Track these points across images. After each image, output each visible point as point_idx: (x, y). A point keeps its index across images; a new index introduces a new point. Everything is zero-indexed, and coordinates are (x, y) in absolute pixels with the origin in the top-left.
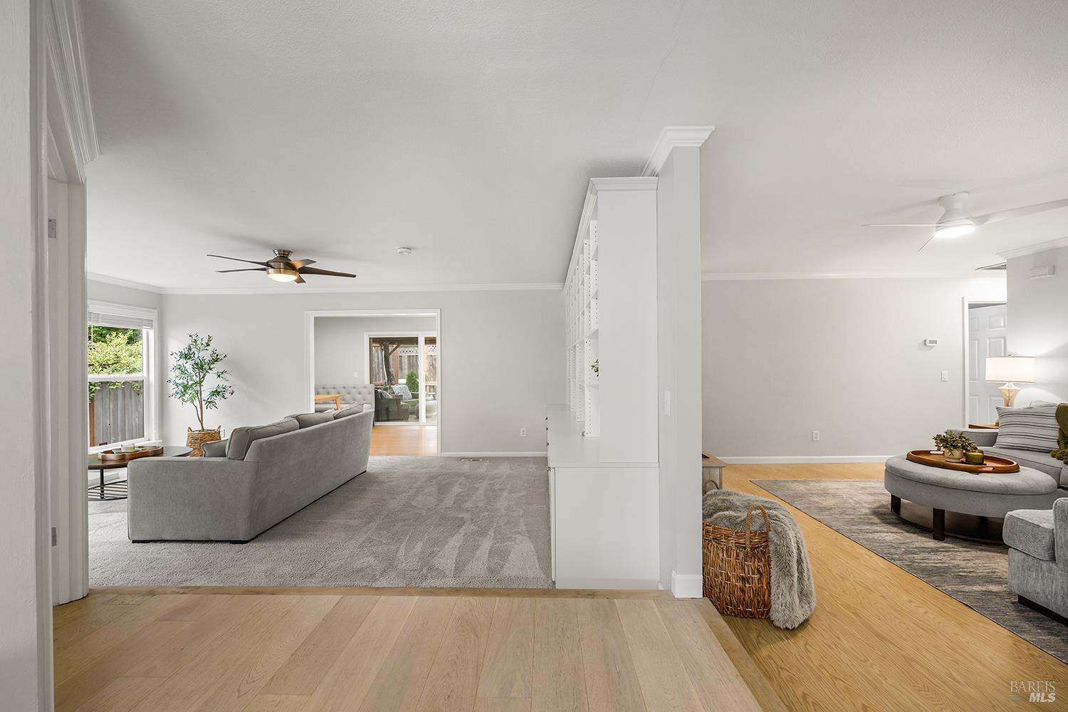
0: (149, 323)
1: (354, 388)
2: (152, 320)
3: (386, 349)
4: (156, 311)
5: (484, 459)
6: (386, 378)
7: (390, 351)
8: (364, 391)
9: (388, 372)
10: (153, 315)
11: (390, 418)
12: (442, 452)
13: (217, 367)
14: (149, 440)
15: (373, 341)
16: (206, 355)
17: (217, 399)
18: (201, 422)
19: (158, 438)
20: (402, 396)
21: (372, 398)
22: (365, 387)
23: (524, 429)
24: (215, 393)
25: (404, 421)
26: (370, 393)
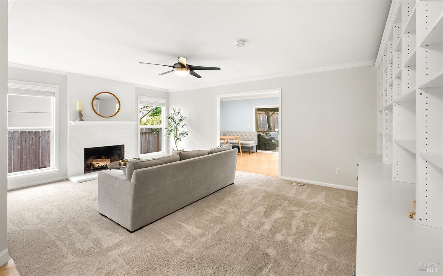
0: (164, 104)
1: (248, 133)
2: (164, 103)
3: (268, 114)
4: (166, 99)
5: (309, 185)
6: (268, 128)
7: (270, 115)
8: (252, 135)
9: (269, 126)
10: (164, 101)
11: (266, 148)
12: (281, 176)
13: (182, 123)
14: (163, 152)
15: (257, 110)
16: (177, 118)
17: (181, 137)
18: (177, 146)
19: (166, 152)
20: (274, 137)
21: (256, 138)
22: (253, 133)
23: (339, 169)
24: (181, 134)
25: (273, 150)
26: (255, 136)
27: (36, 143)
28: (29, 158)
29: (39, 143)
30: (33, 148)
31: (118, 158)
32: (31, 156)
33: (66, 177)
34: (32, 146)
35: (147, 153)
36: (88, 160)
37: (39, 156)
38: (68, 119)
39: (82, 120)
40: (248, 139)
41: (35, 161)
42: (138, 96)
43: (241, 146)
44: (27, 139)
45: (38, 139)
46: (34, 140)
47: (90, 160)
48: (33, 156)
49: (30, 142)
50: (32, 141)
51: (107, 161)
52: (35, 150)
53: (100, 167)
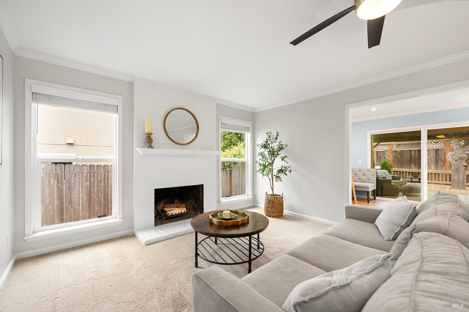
0: (248, 129)
1: (360, 171)
4: (251, 122)
10: (249, 125)
13: (282, 153)
14: (248, 196)
16: (275, 146)
17: (281, 175)
18: (272, 189)
19: (252, 195)
21: (374, 179)
22: (368, 171)
24: (281, 171)
25: (393, 197)
26: (373, 175)
27: (105, 179)
28: (98, 196)
29: (108, 179)
30: (101, 185)
31: (195, 203)
32: (100, 194)
33: (131, 230)
34: (101, 182)
35: (229, 196)
36: (159, 205)
37: (108, 195)
38: (134, 146)
39: (151, 147)
40: (360, 179)
41: (104, 201)
42: (219, 116)
43: (356, 191)
44: (96, 174)
45: (106, 174)
46: (102, 176)
47: (162, 204)
48: (102, 194)
49: (99, 178)
50: (101, 177)
51: (182, 207)
52: (104, 188)
53: (173, 215)
